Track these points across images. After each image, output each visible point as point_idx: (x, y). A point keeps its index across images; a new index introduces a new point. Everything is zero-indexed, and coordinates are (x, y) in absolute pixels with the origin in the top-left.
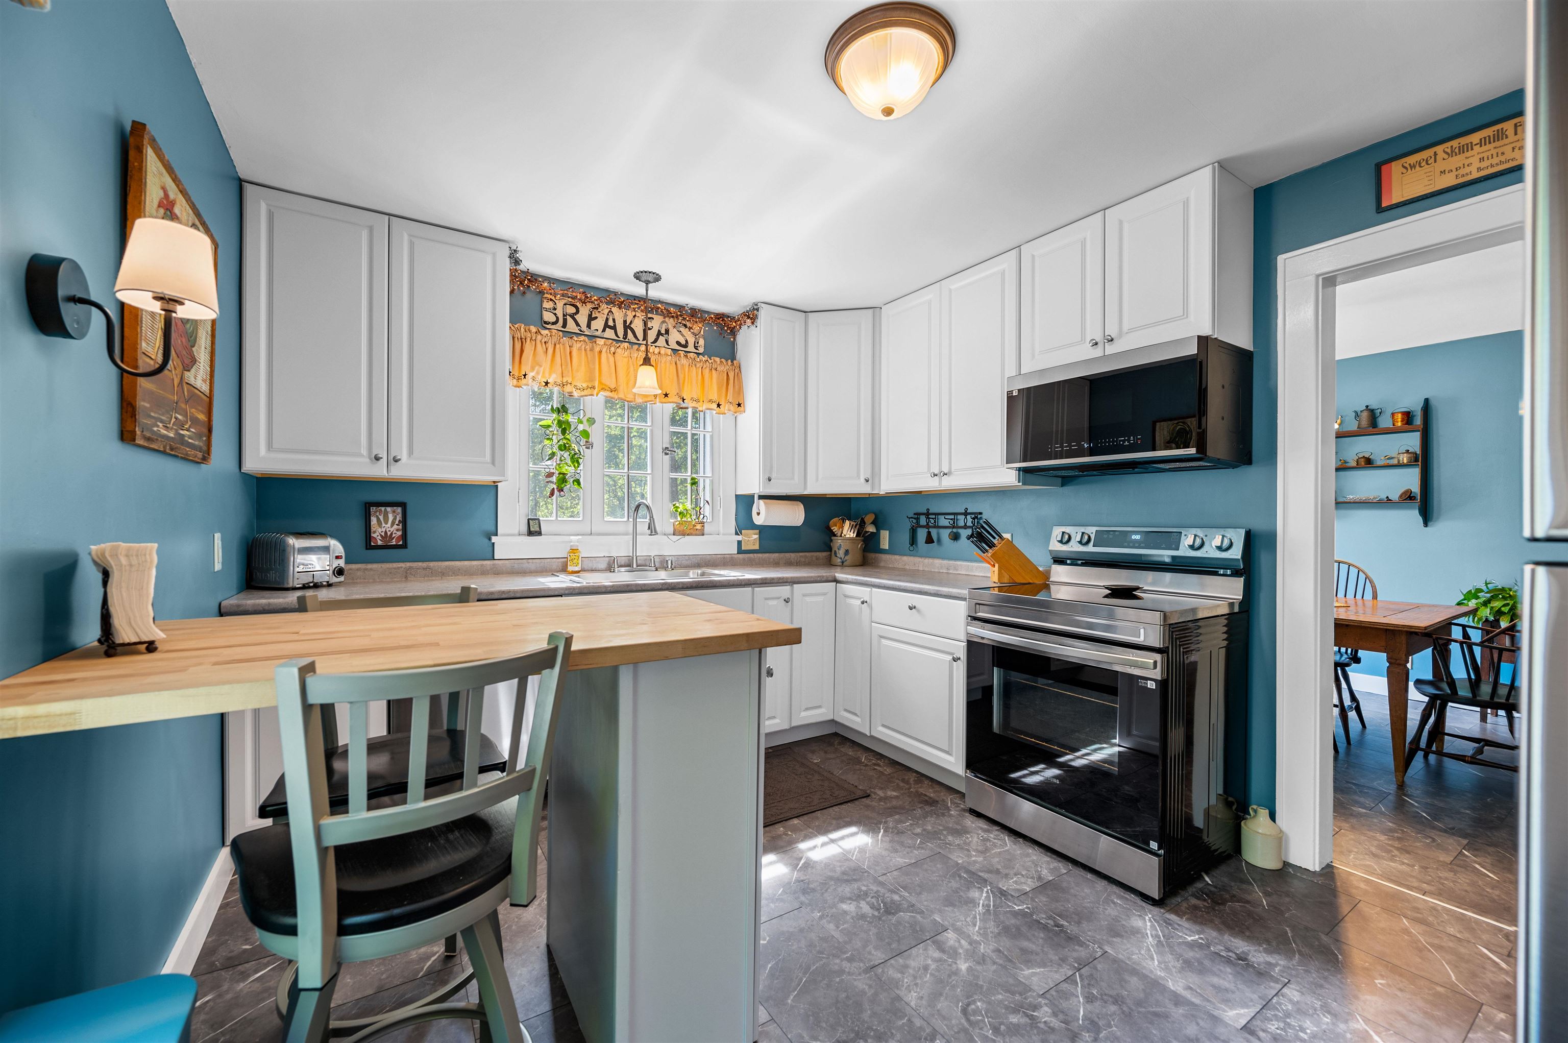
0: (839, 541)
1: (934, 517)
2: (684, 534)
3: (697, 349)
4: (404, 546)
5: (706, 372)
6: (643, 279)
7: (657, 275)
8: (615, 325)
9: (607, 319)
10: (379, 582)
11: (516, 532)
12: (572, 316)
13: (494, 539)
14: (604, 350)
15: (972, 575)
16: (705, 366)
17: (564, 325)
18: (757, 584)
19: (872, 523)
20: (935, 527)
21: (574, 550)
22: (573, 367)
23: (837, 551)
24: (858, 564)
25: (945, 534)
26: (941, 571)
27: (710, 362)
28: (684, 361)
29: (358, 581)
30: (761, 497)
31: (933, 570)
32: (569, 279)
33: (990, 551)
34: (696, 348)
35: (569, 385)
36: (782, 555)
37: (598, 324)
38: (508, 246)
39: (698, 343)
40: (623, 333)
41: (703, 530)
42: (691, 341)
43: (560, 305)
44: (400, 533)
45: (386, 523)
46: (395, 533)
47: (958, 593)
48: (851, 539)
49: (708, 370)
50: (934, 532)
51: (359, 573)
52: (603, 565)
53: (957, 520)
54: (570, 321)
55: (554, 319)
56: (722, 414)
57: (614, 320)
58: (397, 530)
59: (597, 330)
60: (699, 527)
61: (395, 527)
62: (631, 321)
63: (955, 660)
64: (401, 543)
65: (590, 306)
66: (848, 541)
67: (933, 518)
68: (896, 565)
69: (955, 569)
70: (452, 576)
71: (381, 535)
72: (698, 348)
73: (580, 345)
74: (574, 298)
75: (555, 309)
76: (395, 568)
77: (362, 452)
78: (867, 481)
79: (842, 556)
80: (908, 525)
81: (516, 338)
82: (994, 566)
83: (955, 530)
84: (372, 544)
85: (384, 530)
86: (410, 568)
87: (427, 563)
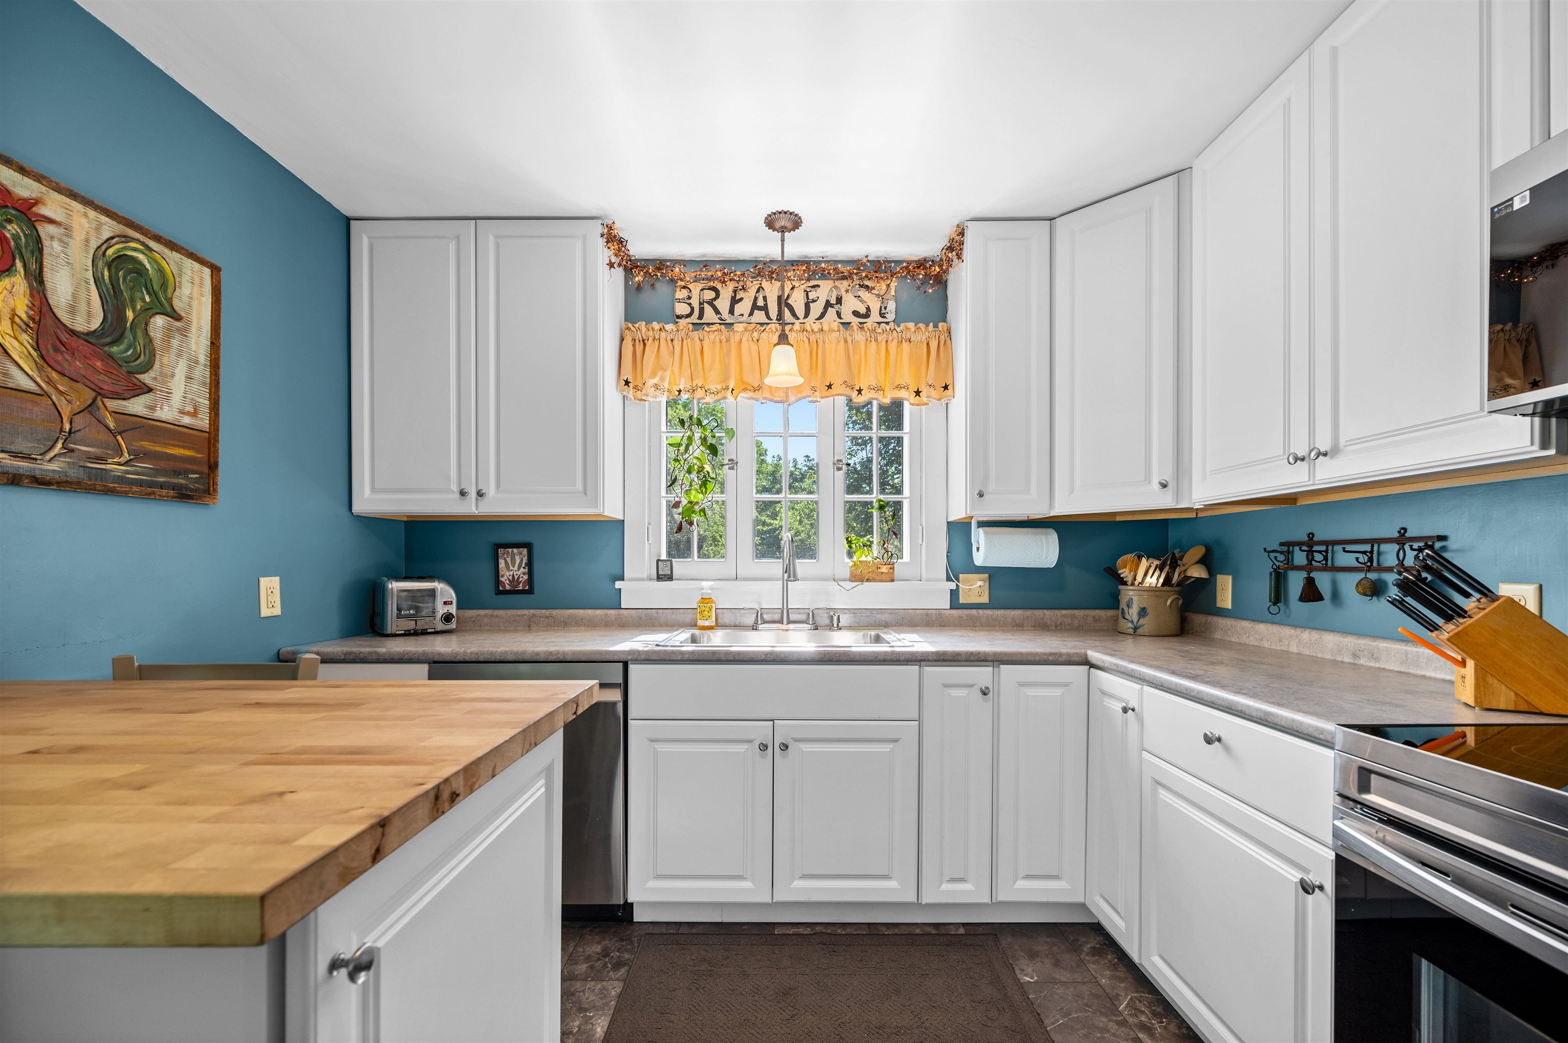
0: (1131, 593)
1: (1323, 548)
2: (861, 580)
3: (885, 317)
4: (530, 591)
5: (893, 346)
6: (778, 225)
7: (796, 215)
8: (766, 305)
9: (756, 298)
10: (503, 630)
11: (645, 576)
12: (711, 303)
13: (618, 585)
14: (745, 338)
15: (1416, 676)
16: (890, 338)
17: (701, 316)
18: (928, 661)
19: (1198, 562)
20: (1325, 569)
21: (705, 600)
22: (705, 366)
23: (1126, 609)
24: (1166, 633)
25: (1349, 583)
26: (1339, 658)
27: (898, 330)
28: (859, 336)
29: (486, 628)
30: (981, 524)
31: (1319, 655)
32: (704, 256)
33: (1450, 627)
34: (882, 315)
35: (699, 389)
36: (1029, 613)
37: (743, 307)
38: (600, 222)
39: (885, 308)
40: (777, 313)
41: (893, 573)
42: (875, 306)
43: (696, 288)
44: (526, 577)
45: (514, 567)
46: (522, 577)
47: (1317, 728)
48: (1152, 590)
49: (895, 341)
50: (1323, 581)
51: (486, 620)
52: (750, 620)
53: (1379, 553)
54: (708, 309)
55: (687, 310)
56: (923, 405)
57: (765, 298)
58: (524, 574)
59: (742, 315)
60: (884, 569)
61: (522, 570)
62: (788, 295)
63: (1307, 888)
64: (527, 588)
65: (731, 286)
66: (1146, 593)
67: (1320, 552)
68: (1244, 639)
69: (1373, 656)
70: (574, 626)
71: (509, 579)
72: (886, 315)
73: (714, 336)
74: (709, 279)
75: (689, 298)
76: (519, 616)
77: (452, 488)
78: (1164, 486)
79: (1135, 619)
80: (1266, 567)
81: (637, 341)
82: (1463, 664)
83: (1372, 576)
84: (501, 588)
85: (511, 573)
86: (534, 615)
87: (551, 610)
